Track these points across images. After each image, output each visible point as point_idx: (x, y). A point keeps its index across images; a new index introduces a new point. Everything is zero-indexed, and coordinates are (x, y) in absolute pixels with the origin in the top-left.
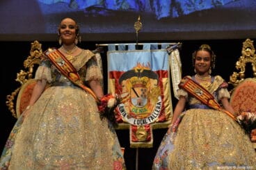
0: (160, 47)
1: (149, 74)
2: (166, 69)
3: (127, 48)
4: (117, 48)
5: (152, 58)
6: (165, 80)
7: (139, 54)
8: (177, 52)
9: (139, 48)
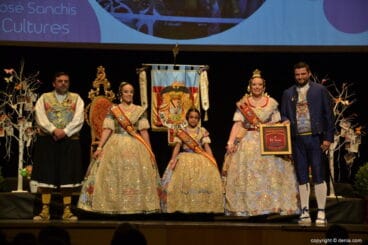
0: (192, 69)
1: (183, 89)
2: (197, 86)
3: (167, 68)
4: (159, 68)
5: (186, 77)
6: (195, 95)
7: (176, 73)
8: (205, 73)
9: (177, 68)
